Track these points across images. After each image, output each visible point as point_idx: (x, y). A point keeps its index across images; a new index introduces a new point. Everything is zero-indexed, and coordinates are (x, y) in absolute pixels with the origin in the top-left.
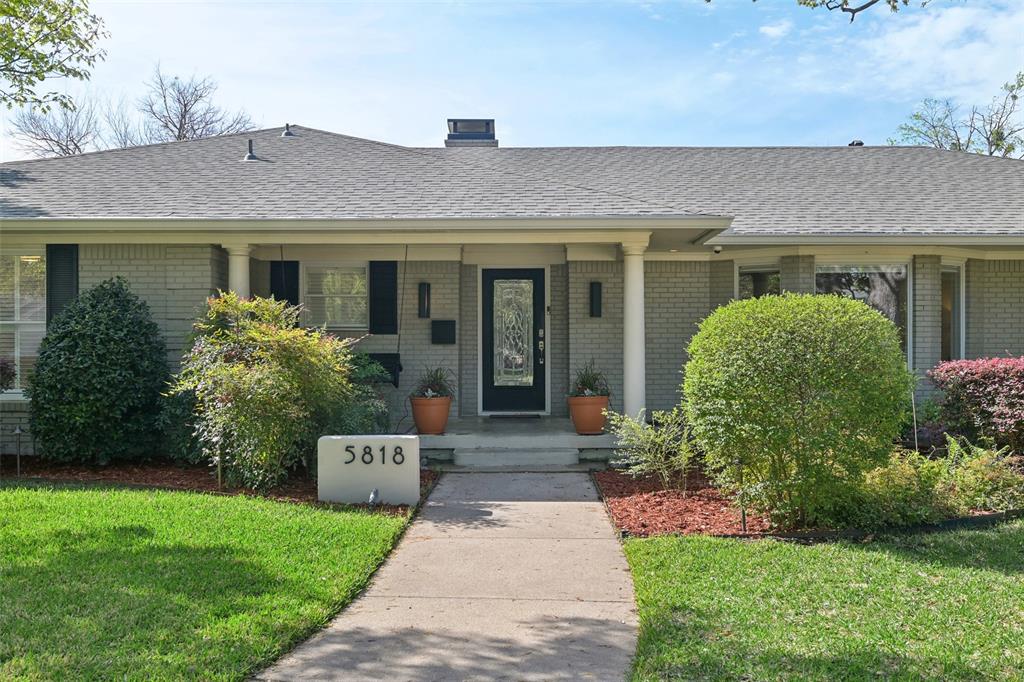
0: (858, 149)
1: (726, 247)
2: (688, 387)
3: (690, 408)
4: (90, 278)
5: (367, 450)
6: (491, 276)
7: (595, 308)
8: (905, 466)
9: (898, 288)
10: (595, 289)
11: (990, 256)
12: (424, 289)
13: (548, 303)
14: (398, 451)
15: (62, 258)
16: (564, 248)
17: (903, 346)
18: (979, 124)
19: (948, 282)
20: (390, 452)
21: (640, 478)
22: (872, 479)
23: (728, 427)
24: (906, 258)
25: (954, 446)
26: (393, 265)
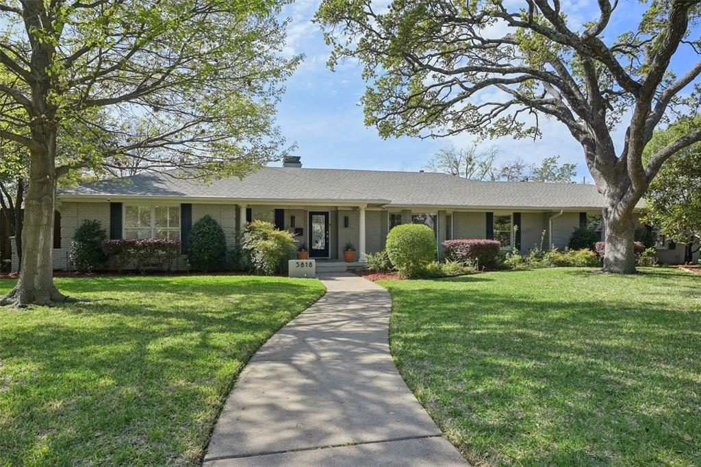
0: (422, 173)
1: (386, 207)
2: (387, 246)
3: (388, 250)
4: (196, 217)
5: (302, 263)
6: (311, 214)
7: (346, 225)
8: (435, 264)
9: (434, 219)
10: (346, 219)
11: (459, 211)
12: (293, 218)
13: (330, 223)
14: (311, 263)
15: (186, 208)
16: (337, 207)
17: (436, 236)
18: (463, 154)
19: (448, 218)
20: (308, 264)
21: (372, 270)
22: (429, 267)
23: (398, 255)
24: (437, 211)
25: (447, 261)
26: (283, 210)
